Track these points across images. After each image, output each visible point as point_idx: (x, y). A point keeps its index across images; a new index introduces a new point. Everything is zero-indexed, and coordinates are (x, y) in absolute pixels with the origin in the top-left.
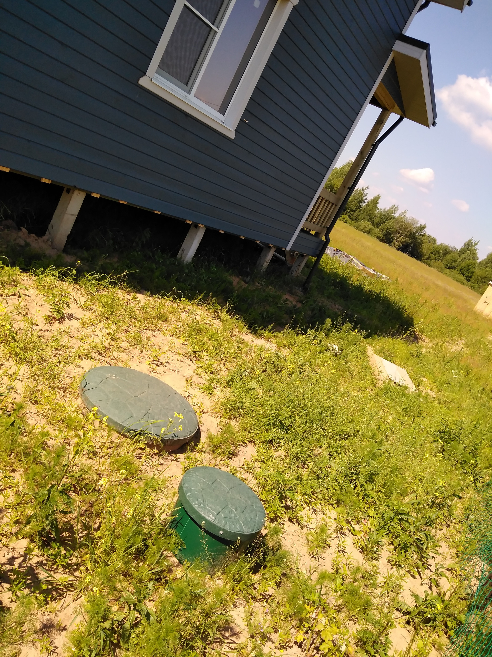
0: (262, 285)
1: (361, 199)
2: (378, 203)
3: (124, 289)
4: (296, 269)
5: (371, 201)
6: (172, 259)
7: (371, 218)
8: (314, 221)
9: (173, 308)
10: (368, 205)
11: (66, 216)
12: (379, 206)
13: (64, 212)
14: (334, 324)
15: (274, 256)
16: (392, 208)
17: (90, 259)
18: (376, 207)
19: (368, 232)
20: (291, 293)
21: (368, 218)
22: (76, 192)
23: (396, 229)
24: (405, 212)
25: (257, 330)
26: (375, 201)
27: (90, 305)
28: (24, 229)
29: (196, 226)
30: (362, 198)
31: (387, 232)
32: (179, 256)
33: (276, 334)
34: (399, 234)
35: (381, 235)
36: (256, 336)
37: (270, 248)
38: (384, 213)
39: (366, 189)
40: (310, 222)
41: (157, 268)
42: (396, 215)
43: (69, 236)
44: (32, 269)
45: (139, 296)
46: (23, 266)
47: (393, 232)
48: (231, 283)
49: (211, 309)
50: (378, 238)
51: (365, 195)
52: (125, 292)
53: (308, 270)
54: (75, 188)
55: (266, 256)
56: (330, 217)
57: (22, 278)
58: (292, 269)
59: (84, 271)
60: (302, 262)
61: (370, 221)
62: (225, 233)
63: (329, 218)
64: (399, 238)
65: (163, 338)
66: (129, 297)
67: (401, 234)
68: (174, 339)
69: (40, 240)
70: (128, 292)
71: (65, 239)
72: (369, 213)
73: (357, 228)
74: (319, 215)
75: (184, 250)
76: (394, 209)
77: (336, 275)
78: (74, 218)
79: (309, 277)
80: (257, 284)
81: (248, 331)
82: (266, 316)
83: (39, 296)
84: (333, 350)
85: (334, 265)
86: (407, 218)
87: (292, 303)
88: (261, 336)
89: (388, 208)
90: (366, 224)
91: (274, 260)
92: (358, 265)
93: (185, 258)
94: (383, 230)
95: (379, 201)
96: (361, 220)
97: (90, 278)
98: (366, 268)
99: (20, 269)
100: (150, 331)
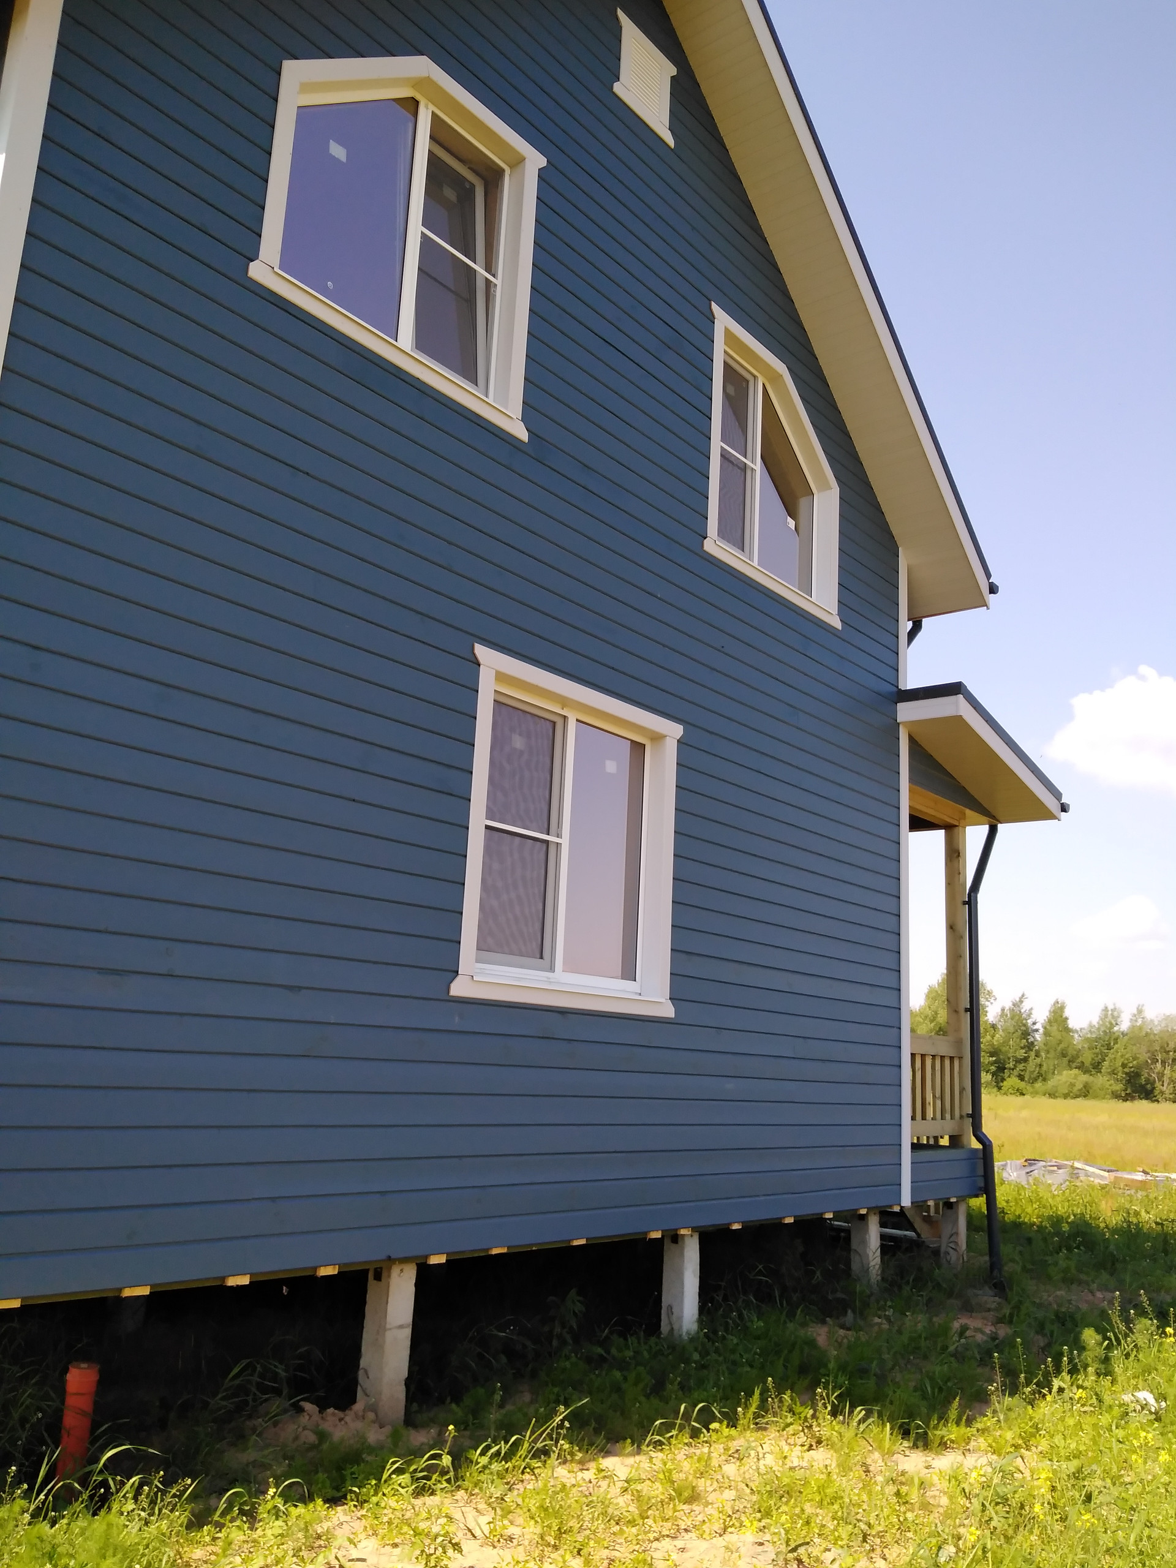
0: (888, 1319)
1: (1023, 1028)
2: (1067, 1019)
3: (569, 1457)
4: (952, 1245)
5: (1050, 1022)
6: (653, 1340)
7: (1071, 1059)
8: (930, 1113)
9: (699, 1460)
10: (1047, 1033)
11: (389, 1336)
12: (1071, 1024)
13: (382, 1329)
14: (1110, 1339)
15: (883, 1237)
16: (1106, 1016)
17: (471, 1417)
18: (1067, 1030)
19: (1085, 1092)
20: (968, 1308)
21: (1065, 1060)
22: (395, 1271)
23: (1144, 1056)
24: (1140, 1011)
25: (926, 1433)
26: (1058, 1017)
27: (505, 1527)
28: (308, 1406)
29: (675, 1238)
30: (1025, 1025)
31: (1126, 1074)
32: (664, 1328)
33: (979, 1426)
34: (1159, 1065)
35: (1119, 1087)
36: (931, 1450)
37: (863, 1218)
38: (1094, 1036)
39: (1021, 1002)
40: (924, 1118)
41: (625, 1378)
42: (1124, 1025)
43: (408, 1382)
44: (351, 1491)
45: (609, 1463)
46: (332, 1493)
47: (1139, 1067)
48: (812, 1343)
49: (791, 1424)
50: (1116, 1096)
51: (1029, 1015)
52: (575, 1467)
53: (981, 1238)
54: (390, 1261)
55: (864, 1242)
56: (962, 1090)
57: (335, 1521)
58: (943, 1249)
59: (466, 1450)
60: (956, 1221)
61: (1074, 1065)
62: (747, 1227)
63: (961, 1093)
64: (1163, 1075)
65: (703, 1545)
66: (589, 1475)
67: (1163, 1062)
68: (731, 1538)
69: (349, 1416)
70: (581, 1462)
71: (401, 1393)
72: (1059, 1049)
73: (1052, 1095)
74: (934, 1096)
75: (670, 1307)
76: (1110, 1016)
77: (1057, 1221)
78: (408, 1332)
79: (993, 1251)
80: (877, 1320)
81: (906, 1444)
82: (933, 1388)
83: (383, 1550)
84: (1143, 1408)
85: (1039, 1200)
86: (1152, 1021)
87: (983, 1333)
88: (944, 1445)
89: (1095, 1020)
90: (1067, 1077)
91: (888, 1246)
92: (1098, 1176)
93: (681, 1327)
94: (1113, 1072)
95: (1067, 1013)
96: (1053, 1073)
97: (484, 1460)
98: (1119, 1174)
99: (326, 1501)
100: (667, 1539)
